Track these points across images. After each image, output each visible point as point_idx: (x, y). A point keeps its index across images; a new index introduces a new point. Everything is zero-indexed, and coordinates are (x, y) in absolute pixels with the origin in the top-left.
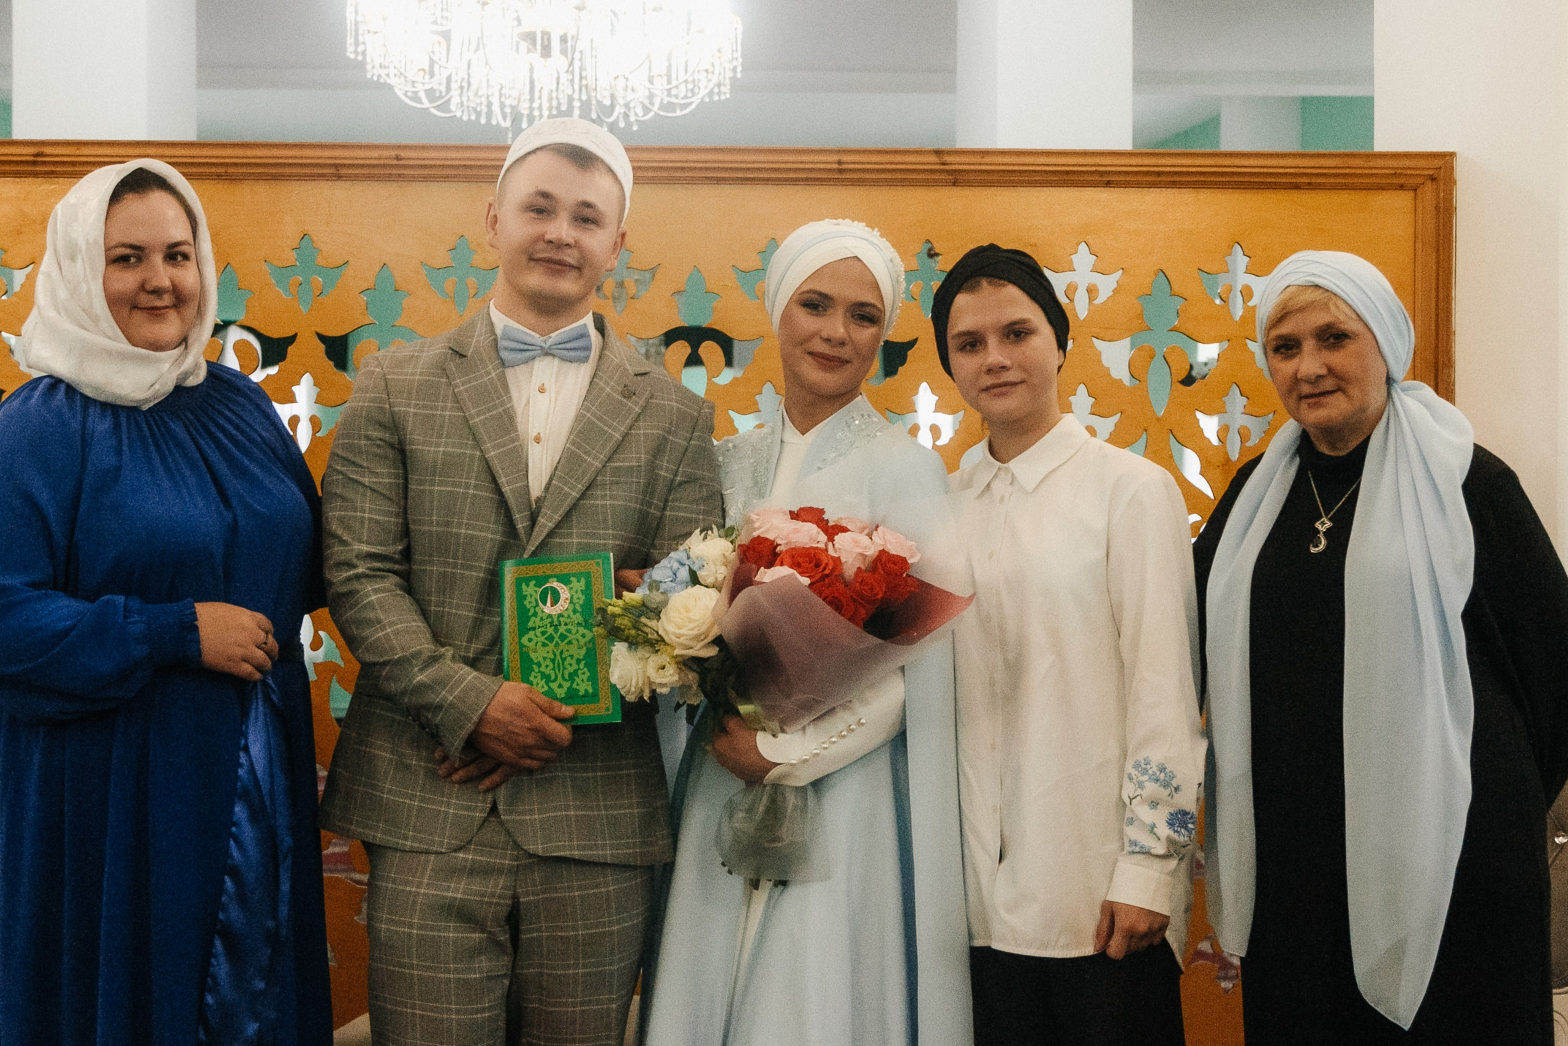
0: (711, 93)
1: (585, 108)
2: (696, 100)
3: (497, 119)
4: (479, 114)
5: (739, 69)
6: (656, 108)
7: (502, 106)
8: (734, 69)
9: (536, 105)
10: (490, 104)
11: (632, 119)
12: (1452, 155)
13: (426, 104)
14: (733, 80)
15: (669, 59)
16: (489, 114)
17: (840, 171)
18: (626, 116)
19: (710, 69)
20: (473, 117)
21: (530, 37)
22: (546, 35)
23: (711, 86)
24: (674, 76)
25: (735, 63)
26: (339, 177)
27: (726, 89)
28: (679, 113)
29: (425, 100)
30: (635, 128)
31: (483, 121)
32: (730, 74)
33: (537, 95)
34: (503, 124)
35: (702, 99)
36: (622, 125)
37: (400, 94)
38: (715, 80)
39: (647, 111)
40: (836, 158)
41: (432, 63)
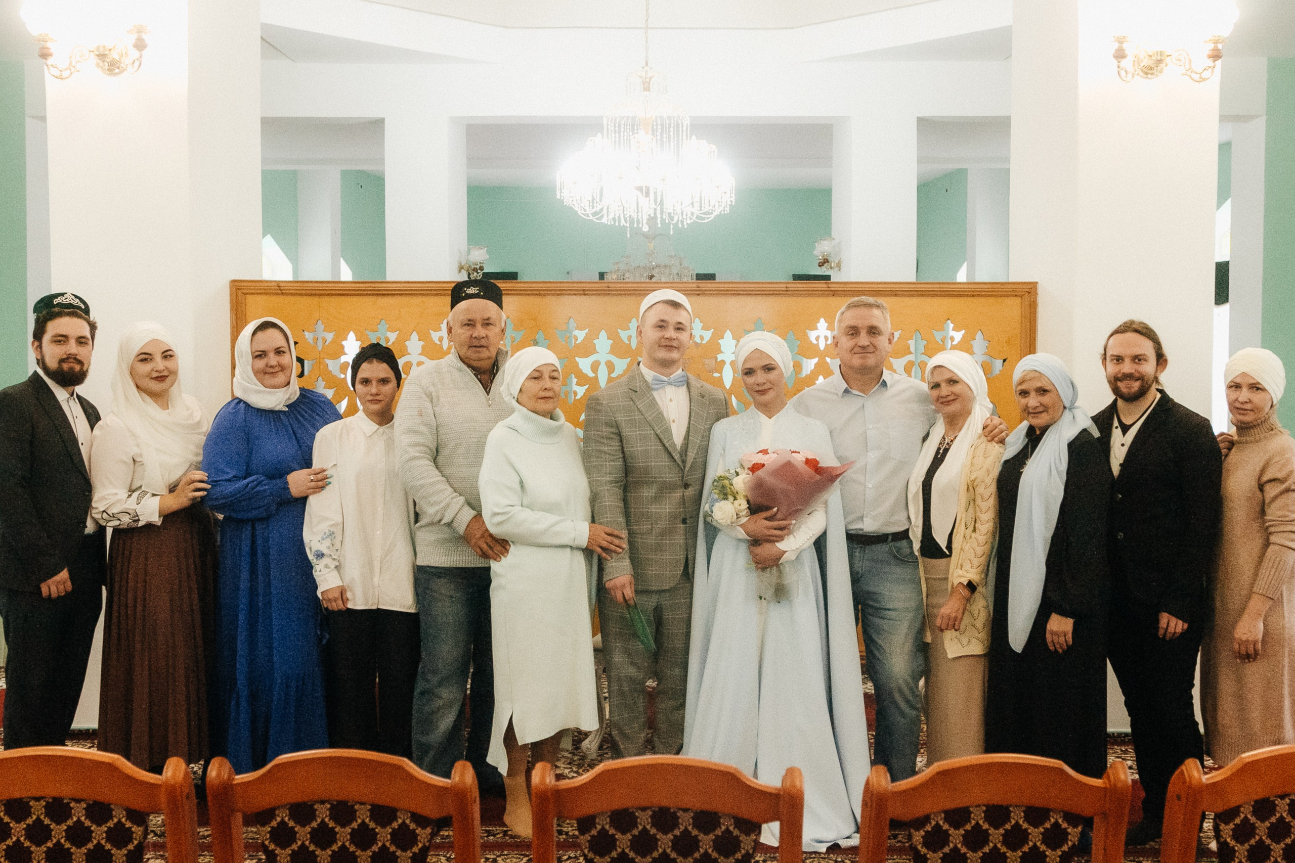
0: (720, 212)
1: (663, 220)
2: (712, 216)
3: (623, 223)
4: (615, 224)
5: (734, 201)
6: (694, 218)
7: (624, 215)
8: (731, 201)
9: (640, 214)
10: (619, 217)
11: (685, 224)
12: (1037, 283)
13: (591, 218)
14: (731, 205)
15: (701, 194)
16: (620, 222)
17: (787, 291)
18: (682, 222)
19: (720, 200)
20: (613, 223)
21: (640, 189)
22: (648, 189)
23: (721, 208)
24: (703, 202)
25: (732, 199)
26: (585, 295)
27: (728, 210)
28: (706, 221)
29: (590, 215)
30: (686, 227)
31: (617, 224)
32: (729, 203)
33: (640, 210)
34: (625, 224)
35: (717, 215)
36: (680, 226)
37: (580, 212)
38: (723, 206)
39: (691, 219)
40: (785, 285)
41: (593, 199)
